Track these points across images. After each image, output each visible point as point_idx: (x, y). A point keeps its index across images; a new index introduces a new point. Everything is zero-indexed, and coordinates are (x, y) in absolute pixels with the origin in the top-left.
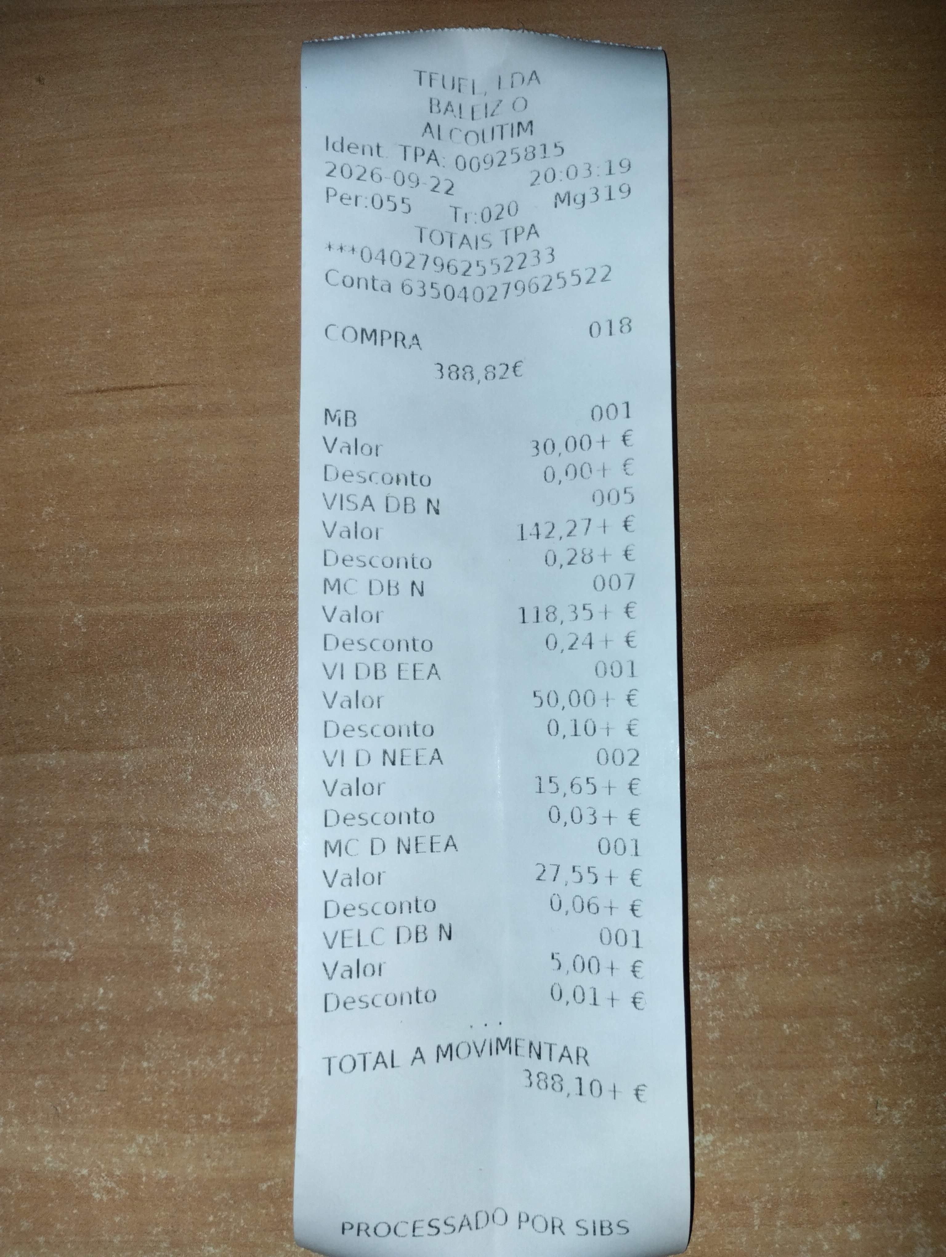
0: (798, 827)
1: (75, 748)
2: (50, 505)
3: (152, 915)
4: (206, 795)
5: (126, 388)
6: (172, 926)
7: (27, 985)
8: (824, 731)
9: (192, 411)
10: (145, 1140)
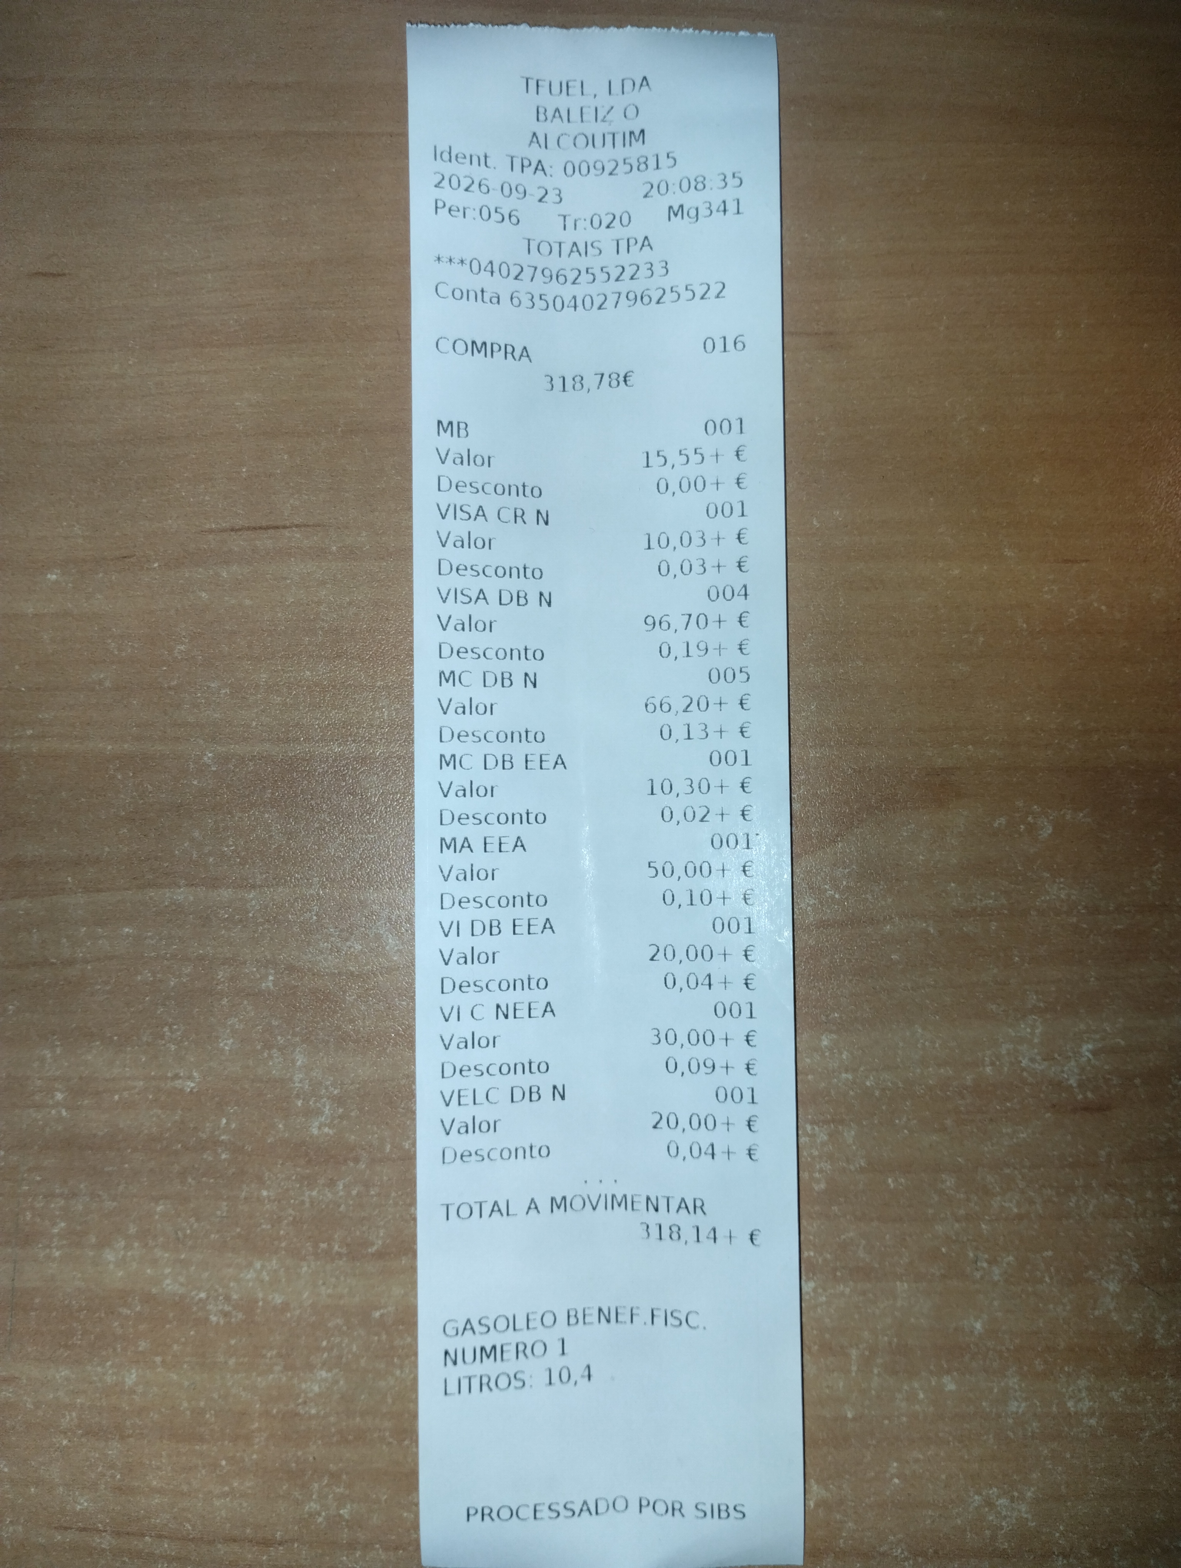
0: (912, 988)
1: (202, 885)
2: (182, 643)
3: (275, 1050)
4: (331, 935)
5: (261, 528)
6: (293, 1062)
7: (152, 1113)
8: (944, 894)
9: (326, 552)
10: (263, 1267)
